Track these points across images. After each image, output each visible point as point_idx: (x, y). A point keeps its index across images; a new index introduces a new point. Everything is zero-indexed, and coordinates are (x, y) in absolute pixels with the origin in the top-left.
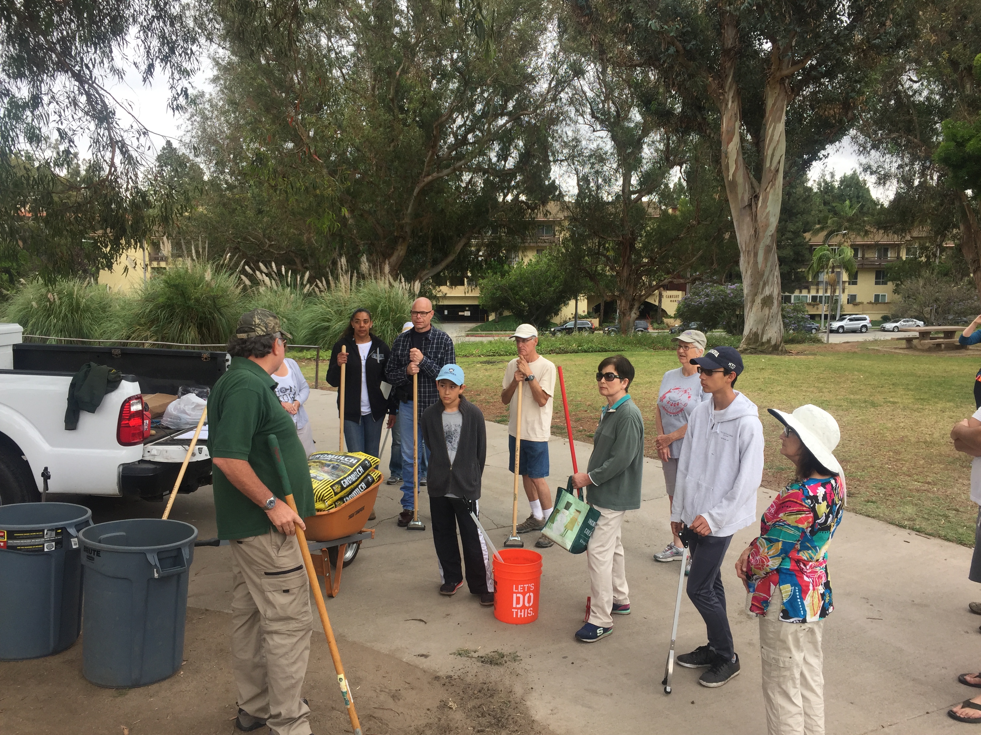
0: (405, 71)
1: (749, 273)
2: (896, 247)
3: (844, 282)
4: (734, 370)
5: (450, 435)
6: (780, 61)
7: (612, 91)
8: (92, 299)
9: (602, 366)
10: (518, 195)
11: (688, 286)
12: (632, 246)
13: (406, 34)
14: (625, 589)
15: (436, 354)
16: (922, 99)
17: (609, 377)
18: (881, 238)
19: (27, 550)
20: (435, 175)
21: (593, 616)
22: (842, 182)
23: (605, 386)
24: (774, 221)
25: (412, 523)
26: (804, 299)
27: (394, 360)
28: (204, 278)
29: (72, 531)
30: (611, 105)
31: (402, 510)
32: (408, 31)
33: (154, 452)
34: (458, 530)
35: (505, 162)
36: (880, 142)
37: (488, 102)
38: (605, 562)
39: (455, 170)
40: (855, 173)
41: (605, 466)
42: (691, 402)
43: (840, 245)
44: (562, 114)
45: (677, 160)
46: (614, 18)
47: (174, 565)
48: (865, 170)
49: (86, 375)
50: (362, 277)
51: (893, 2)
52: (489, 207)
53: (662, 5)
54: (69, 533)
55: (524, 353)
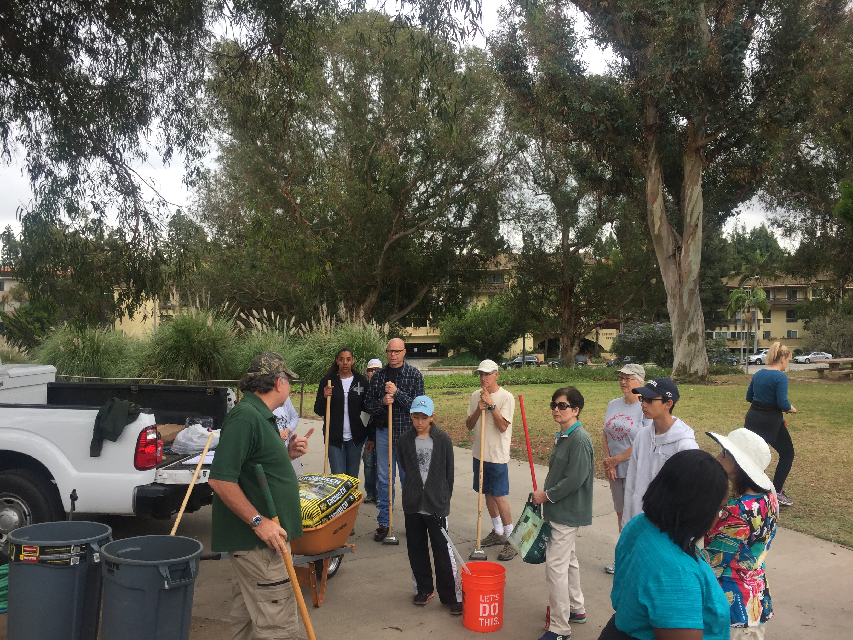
0: (376, 149)
1: (676, 313)
2: (804, 289)
3: (759, 320)
4: (671, 398)
5: (422, 458)
6: (695, 134)
7: (551, 161)
8: (110, 343)
9: (556, 395)
10: (472, 249)
11: (621, 325)
12: (572, 291)
13: (377, 119)
14: (581, 599)
15: (408, 387)
16: (819, 163)
17: (562, 406)
18: (789, 281)
19: (56, 564)
20: (402, 233)
21: (554, 625)
22: (752, 234)
23: (558, 414)
24: (696, 269)
25: (387, 538)
26: (724, 336)
27: (372, 392)
28: (206, 324)
29: (95, 547)
30: (550, 173)
31: (378, 527)
32: (379, 116)
33: (165, 475)
34: (430, 544)
35: (461, 221)
36: (785, 199)
37: (446, 173)
38: (562, 574)
39: (418, 229)
40: (763, 227)
41: (559, 485)
42: (633, 428)
43: (753, 288)
44: (509, 181)
45: (609, 217)
46: (552, 103)
47: (182, 577)
48: (773, 224)
49: (110, 409)
50: (340, 320)
51: (791, 83)
52: (448, 259)
53: (592, 91)
54: (92, 549)
55: (487, 385)
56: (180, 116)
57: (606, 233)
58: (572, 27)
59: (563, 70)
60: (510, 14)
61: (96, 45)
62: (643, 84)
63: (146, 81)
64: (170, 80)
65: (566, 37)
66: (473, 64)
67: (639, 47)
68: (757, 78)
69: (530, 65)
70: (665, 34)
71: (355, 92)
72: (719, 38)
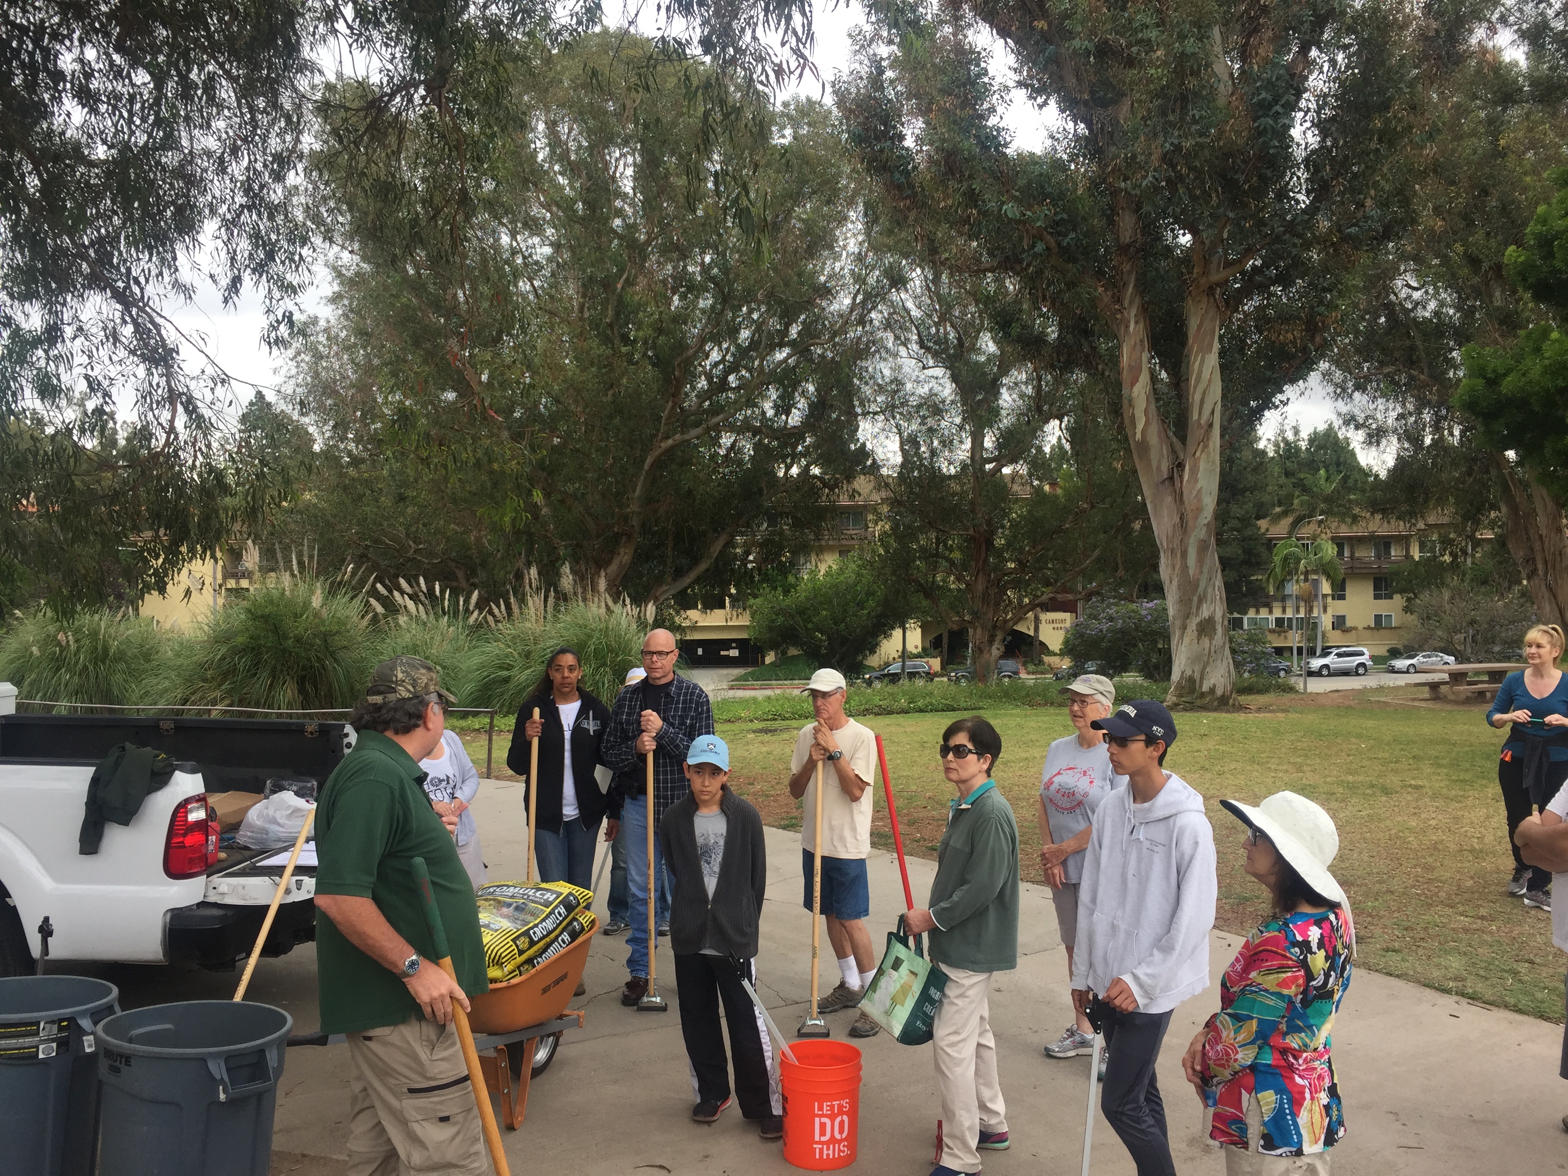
0: (629, 283)
1: (1175, 583)
2: (1404, 540)
3: (1325, 596)
4: (1162, 738)
5: (707, 851)
6: (1206, 262)
7: (950, 307)
8: (128, 641)
9: (949, 733)
10: (808, 466)
11: (1080, 605)
12: (989, 543)
13: (631, 228)
14: (999, 1106)
15: (683, 718)
16: (1427, 315)
17: (960, 752)
18: (1377, 526)
19: (11, 1057)
20: (678, 437)
21: (950, 1154)
22: (1311, 441)
23: (953, 765)
24: (1210, 502)
25: (645, 999)
26: (1263, 623)
27: (616, 729)
28: (311, 604)
29: (85, 1023)
30: (949, 329)
31: (628, 978)
32: (635, 224)
33: (224, 888)
34: (722, 1010)
35: (787, 416)
36: (1368, 379)
37: (759, 327)
38: (963, 1060)
39: (708, 430)
40: (1331, 427)
41: (955, 898)
42: (1094, 791)
43: (1314, 538)
44: (874, 343)
45: (1054, 410)
46: (950, 202)
47: (252, 1079)
48: (1347, 423)
49: (117, 764)
50: (563, 597)
51: (1375, 171)
52: (763, 485)
53: (1021, 182)
54: (79, 1026)
55: (825, 716)
56: (254, 217)
57: (1049, 438)
58: (983, 65)
59: (969, 144)
60: (872, 40)
61: (94, 85)
62: (1113, 171)
63: (191, 152)
64: (235, 151)
65: (973, 83)
66: (804, 131)
67: (1104, 104)
68: (1314, 162)
69: (909, 133)
70: (1150, 81)
71: (590, 177)
72: (1246, 88)
